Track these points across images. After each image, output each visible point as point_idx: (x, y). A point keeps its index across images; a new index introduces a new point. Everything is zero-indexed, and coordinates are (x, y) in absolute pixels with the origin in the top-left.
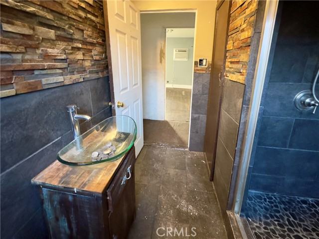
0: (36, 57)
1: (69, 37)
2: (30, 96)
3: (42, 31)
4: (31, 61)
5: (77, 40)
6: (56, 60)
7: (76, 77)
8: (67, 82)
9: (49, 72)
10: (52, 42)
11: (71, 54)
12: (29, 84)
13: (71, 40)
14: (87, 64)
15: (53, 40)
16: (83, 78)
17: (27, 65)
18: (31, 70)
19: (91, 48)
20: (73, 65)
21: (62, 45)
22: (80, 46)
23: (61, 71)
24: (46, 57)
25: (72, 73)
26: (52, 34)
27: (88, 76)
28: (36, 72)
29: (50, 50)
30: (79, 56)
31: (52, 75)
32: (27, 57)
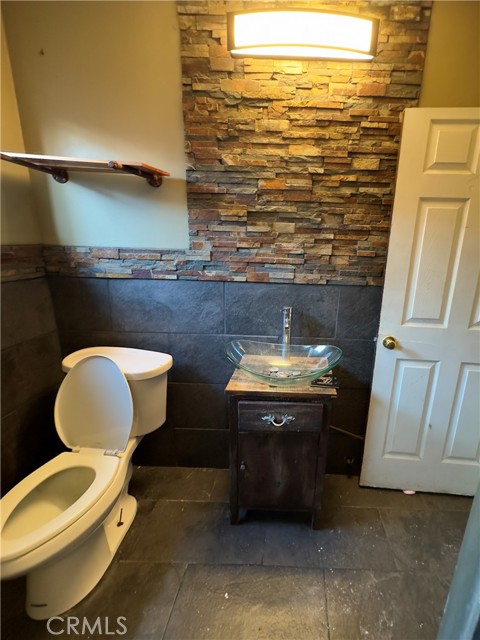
0: (269, 252)
1: (316, 227)
2: (257, 285)
3: (281, 226)
4: (263, 255)
5: (326, 229)
6: (289, 255)
7: (314, 276)
8: (297, 281)
9: (279, 266)
10: (290, 236)
11: (312, 247)
12: (258, 275)
13: (319, 230)
14: (341, 261)
15: (291, 234)
16: (328, 281)
17: (258, 259)
18: (262, 263)
19: (355, 238)
20: (313, 262)
21: (301, 238)
22: (332, 236)
23: (293, 267)
24: (279, 251)
25: (311, 271)
26: (291, 227)
27: (339, 279)
28: (266, 266)
29: (284, 245)
30: (326, 250)
31: (281, 270)
32: (261, 251)
